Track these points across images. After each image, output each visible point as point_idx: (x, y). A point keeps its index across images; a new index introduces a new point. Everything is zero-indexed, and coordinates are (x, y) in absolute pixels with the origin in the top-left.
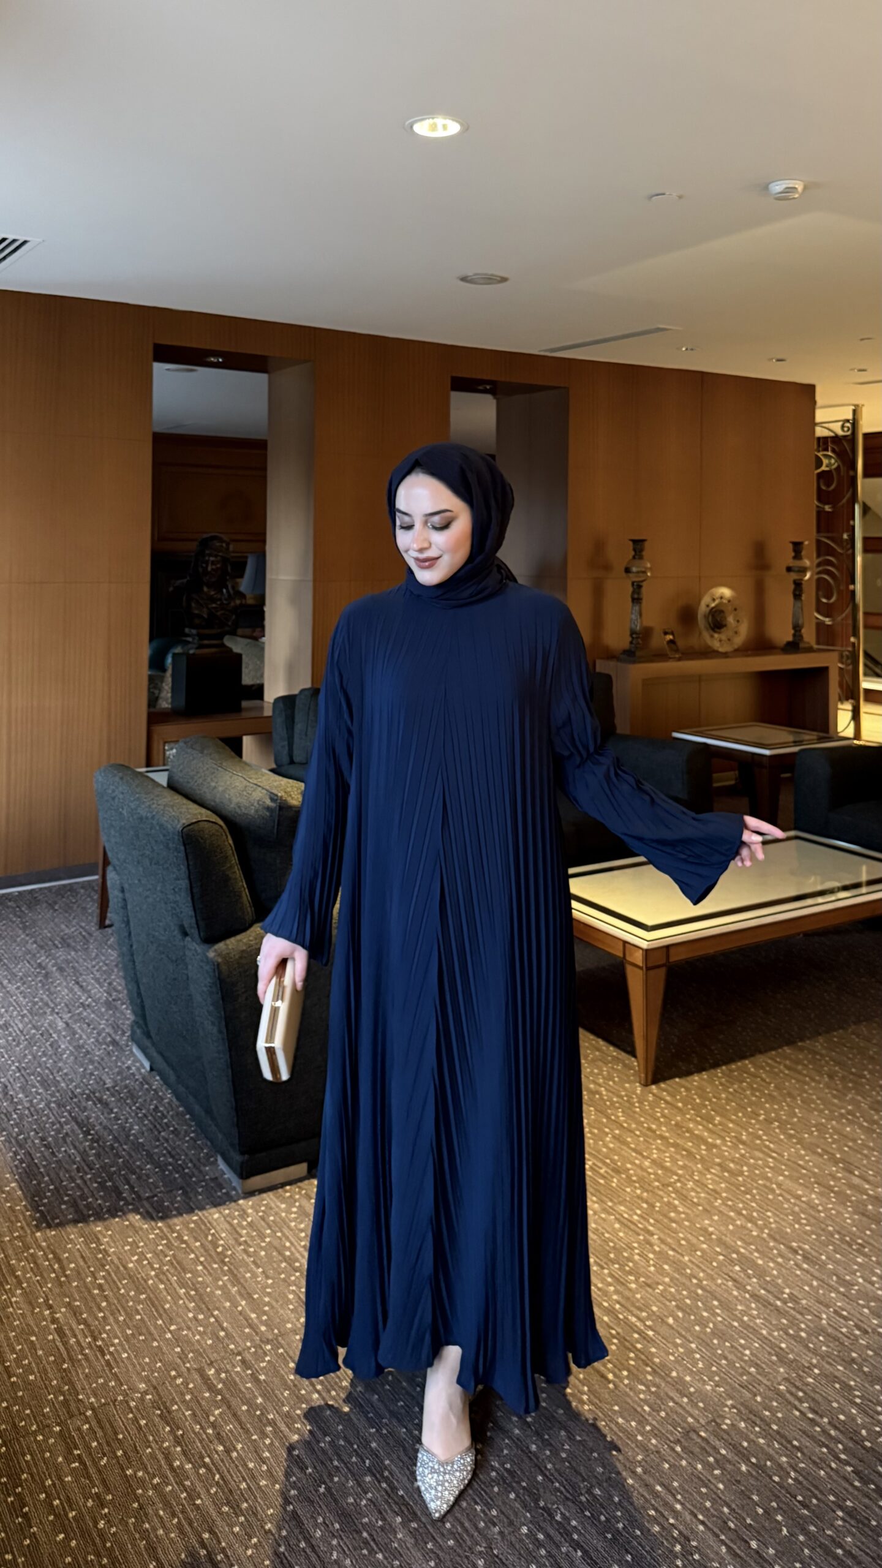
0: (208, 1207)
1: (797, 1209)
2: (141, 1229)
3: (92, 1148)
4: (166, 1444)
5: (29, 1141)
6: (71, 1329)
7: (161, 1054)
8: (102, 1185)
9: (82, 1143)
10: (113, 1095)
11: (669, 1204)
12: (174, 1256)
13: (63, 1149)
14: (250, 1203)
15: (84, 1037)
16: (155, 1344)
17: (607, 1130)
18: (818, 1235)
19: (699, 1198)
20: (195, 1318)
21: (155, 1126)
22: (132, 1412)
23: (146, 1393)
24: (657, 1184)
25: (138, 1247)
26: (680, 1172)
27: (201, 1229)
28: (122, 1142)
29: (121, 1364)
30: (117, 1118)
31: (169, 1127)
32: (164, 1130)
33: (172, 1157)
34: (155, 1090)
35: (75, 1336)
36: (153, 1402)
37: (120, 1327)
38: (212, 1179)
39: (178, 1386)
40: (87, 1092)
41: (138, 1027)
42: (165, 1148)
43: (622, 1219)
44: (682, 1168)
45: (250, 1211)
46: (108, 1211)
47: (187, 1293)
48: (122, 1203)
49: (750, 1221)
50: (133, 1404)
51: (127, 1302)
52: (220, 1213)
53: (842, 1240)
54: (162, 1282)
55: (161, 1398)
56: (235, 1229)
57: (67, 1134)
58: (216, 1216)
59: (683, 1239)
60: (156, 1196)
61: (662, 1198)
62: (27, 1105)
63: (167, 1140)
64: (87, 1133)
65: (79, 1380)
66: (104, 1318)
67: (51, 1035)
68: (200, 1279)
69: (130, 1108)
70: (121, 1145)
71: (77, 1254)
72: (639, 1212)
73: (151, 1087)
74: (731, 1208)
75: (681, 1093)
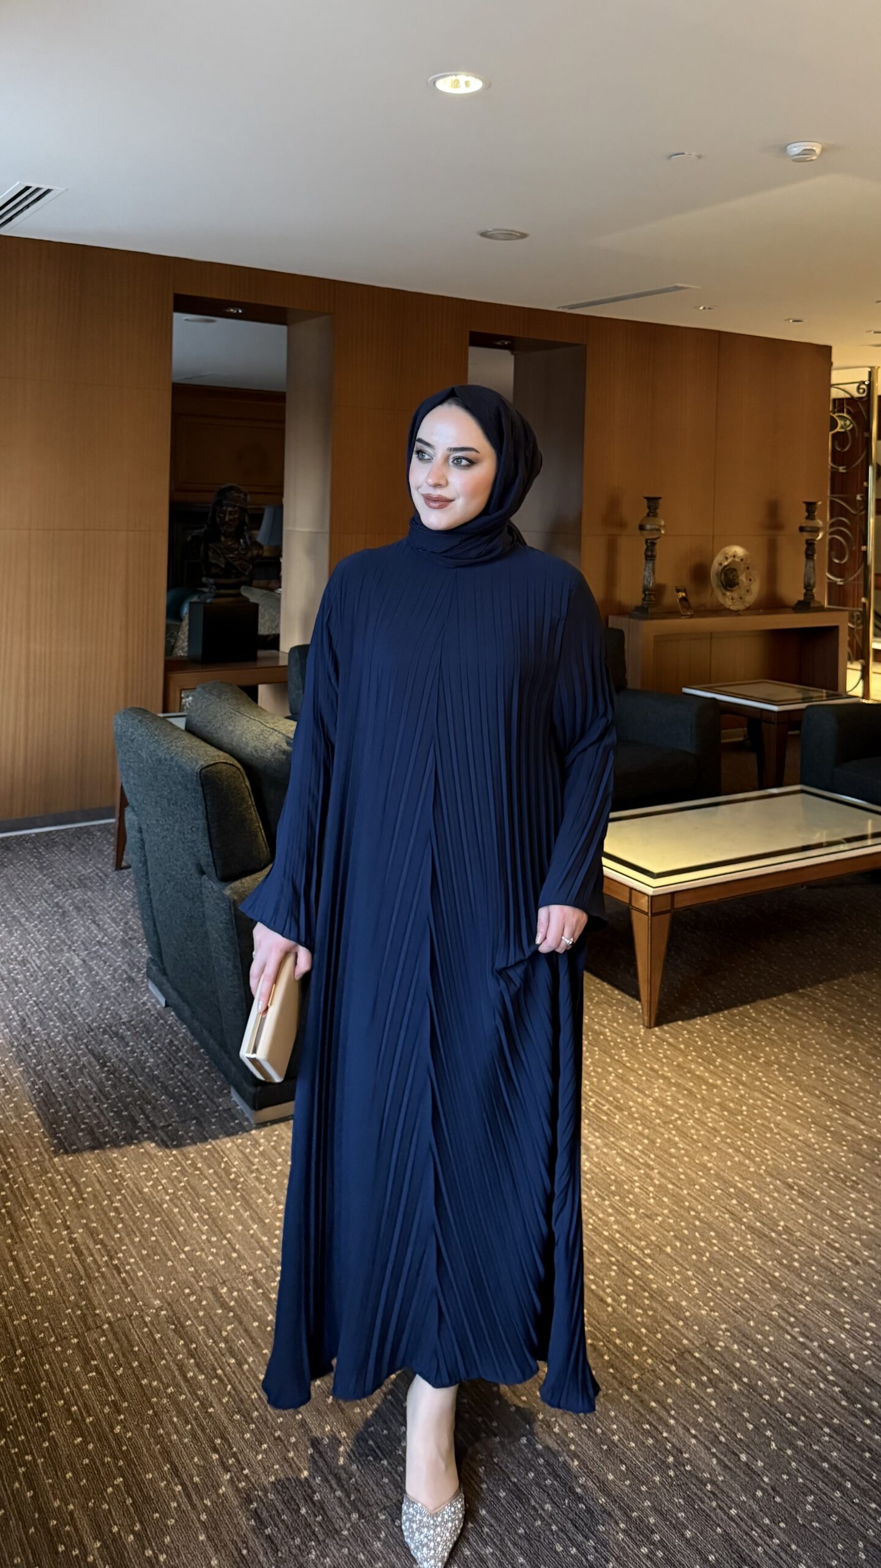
0: (221, 1136)
1: (793, 1147)
2: (156, 1156)
3: (108, 1079)
4: (180, 1357)
5: (47, 1072)
6: (88, 1248)
7: (175, 989)
8: (118, 1114)
9: (98, 1074)
10: (128, 1030)
11: (669, 1140)
12: (188, 1181)
13: (80, 1080)
14: (262, 1133)
15: (101, 973)
16: (170, 1264)
17: (610, 1069)
18: (814, 1172)
19: (699, 1135)
20: (208, 1240)
21: (170, 1060)
22: (147, 1326)
23: (161, 1309)
24: (658, 1121)
25: (153, 1174)
26: (681, 1110)
27: (214, 1156)
28: (138, 1074)
29: (136, 1281)
30: (133, 1052)
31: (183, 1060)
32: (179, 1063)
33: (187, 1089)
34: (170, 1025)
35: (92, 1255)
36: (167, 1317)
37: (135, 1247)
38: (225, 1111)
39: (192, 1303)
40: (103, 1026)
41: (154, 965)
42: (180, 1080)
43: (623, 1154)
44: (685, 1106)
45: (262, 1141)
46: (124, 1139)
47: (201, 1217)
48: (137, 1132)
49: (749, 1158)
50: (148, 1319)
51: (143, 1224)
52: (233, 1142)
53: (836, 1177)
54: (177, 1206)
55: (175, 1314)
56: (248, 1158)
57: (84, 1065)
58: (229, 1145)
59: (682, 1173)
60: (171, 1125)
61: (663, 1134)
62: (45, 1038)
63: (181, 1073)
64: (103, 1065)
65: (96, 1296)
66: (119, 1238)
67: (68, 971)
68: (213, 1204)
69: (146, 1042)
70: (137, 1077)
71: (93, 1178)
72: (640, 1147)
73: (166, 1022)
74: (730, 1145)
75: (683, 1035)
